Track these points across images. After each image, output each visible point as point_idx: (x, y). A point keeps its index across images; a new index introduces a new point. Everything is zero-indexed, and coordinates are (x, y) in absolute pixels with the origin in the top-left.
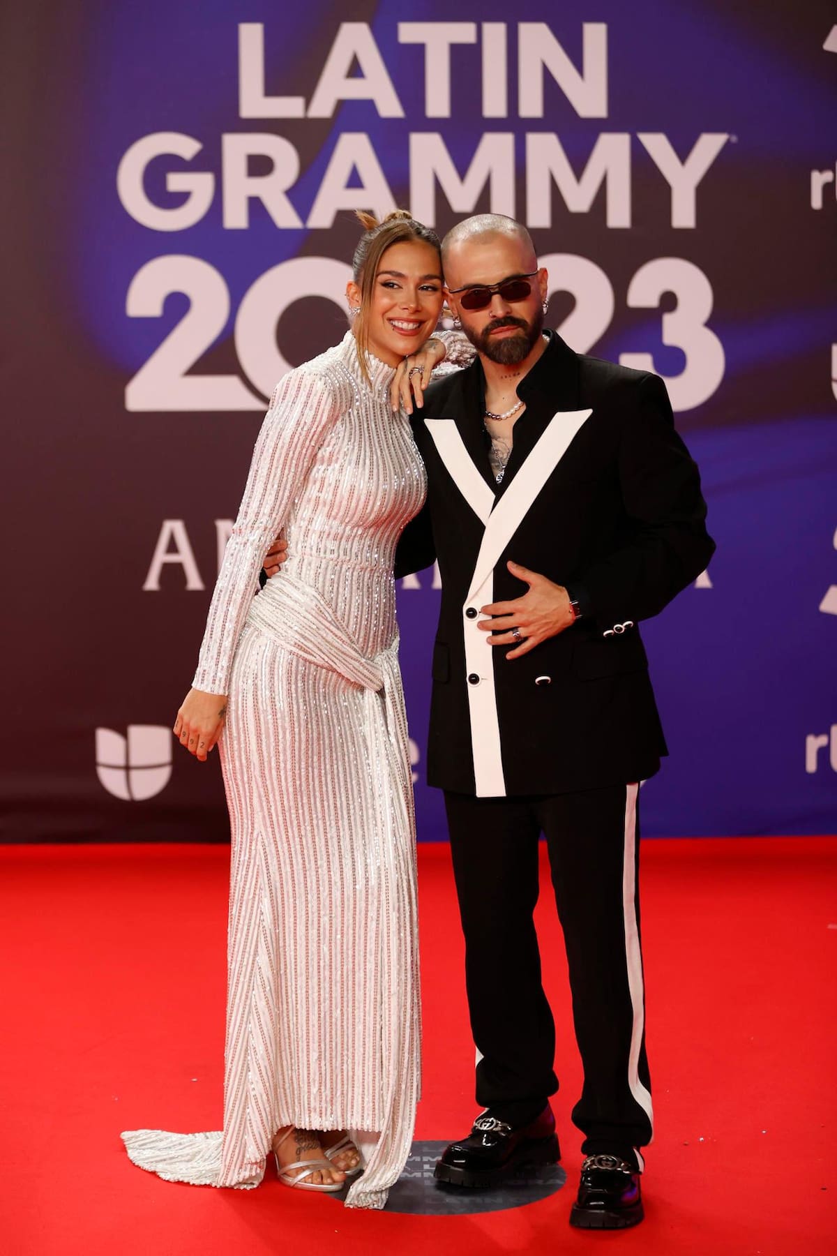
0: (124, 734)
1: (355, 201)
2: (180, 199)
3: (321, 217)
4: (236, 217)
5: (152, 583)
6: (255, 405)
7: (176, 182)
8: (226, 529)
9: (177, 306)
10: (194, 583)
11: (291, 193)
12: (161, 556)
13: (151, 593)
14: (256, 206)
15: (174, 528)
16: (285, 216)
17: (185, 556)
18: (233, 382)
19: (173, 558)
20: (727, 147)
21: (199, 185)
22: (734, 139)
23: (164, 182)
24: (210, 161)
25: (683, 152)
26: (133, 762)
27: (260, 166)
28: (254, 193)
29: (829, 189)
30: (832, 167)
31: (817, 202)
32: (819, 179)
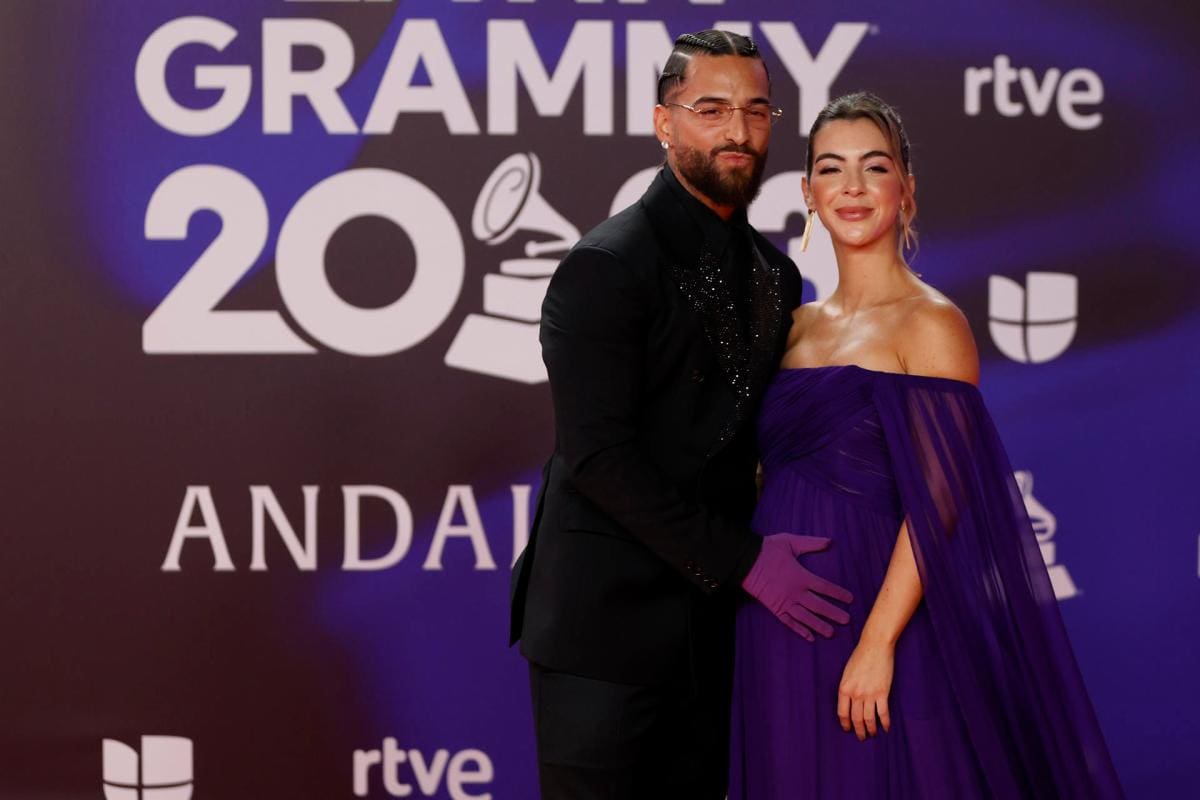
0: (137, 747)
1: (421, 101)
2: (212, 97)
3: (381, 120)
4: (277, 120)
5: (172, 563)
6: (300, 347)
7: (206, 77)
8: (263, 497)
9: (206, 226)
10: (223, 562)
11: (345, 92)
12: (183, 531)
13: (171, 574)
14: (301, 106)
15: (199, 495)
16: (336, 119)
17: (213, 530)
18: (273, 318)
19: (197, 532)
20: (866, 42)
21: (234, 81)
22: (875, 30)
23: (191, 77)
24: (247, 52)
25: (814, 44)
26: (148, 779)
27: (307, 58)
28: (299, 90)
29: (987, 91)
30: (990, 65)
31: (972, 105)
32: (974, 79)
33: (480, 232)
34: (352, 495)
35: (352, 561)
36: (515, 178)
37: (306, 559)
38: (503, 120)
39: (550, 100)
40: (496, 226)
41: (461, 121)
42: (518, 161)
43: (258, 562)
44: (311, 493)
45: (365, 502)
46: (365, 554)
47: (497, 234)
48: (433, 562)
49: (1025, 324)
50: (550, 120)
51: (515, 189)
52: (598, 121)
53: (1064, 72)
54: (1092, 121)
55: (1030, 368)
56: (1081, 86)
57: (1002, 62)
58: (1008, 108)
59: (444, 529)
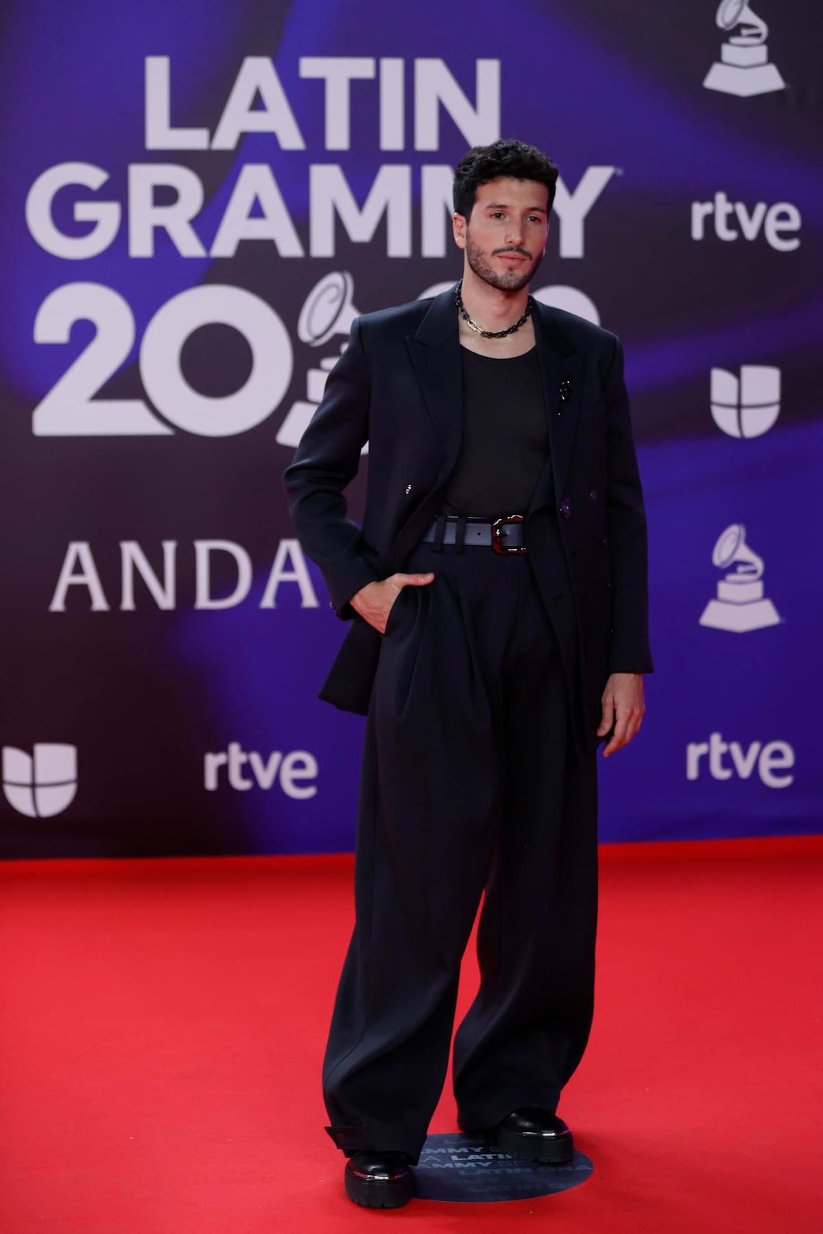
0: (31, 752)
1: (257, 230)
2: (87, 228)
3: (224, 246)
4: (141, 246)
5: (58, 604)
6: (159, 429)
7: (83, 211)
8: (131, 551)
9: (84, 332)
10: (99, 603)
11: (196, 223)
12: (67, 578)
13: (57, 614)
14: (160, 235)
15: (80, 550)
16: (188, 245)
17: (91, 578)
18: (138, 407)
20: (613, 181)
21: (105, 215)
22: (620, 172)
23: (71, 211)
24: (116, 191)
25: (572, 184)
26: (40, 779)
27: (165, 196)
28: (159, 222)
29: (709, 220)
30: (712, 200)
31: (697, 232)
32: (699, 211)
33: (305, 335)
34: (203, 549)
35: (203, 601)
36: (333, 292)
37: (166, 599)
38: (323, 246)
39: (361, 229)
40: (318, 330)
41: (289, 247)
42: (335, 279)
43: (128, 603)
44: (169, 548)
45: (215, 555)
46: (215, 594)
47: (318, 337)
48: (268, 601)
49: (739, 407)
50: (361, 246)
51: (332, 301)
52: (399, 246)
53: (769, 205)
54: (793, 245)
55: (743, 441)
56: (783, 217)
57: (721, 198)
58: (725, 234)
59: (277, 575)
